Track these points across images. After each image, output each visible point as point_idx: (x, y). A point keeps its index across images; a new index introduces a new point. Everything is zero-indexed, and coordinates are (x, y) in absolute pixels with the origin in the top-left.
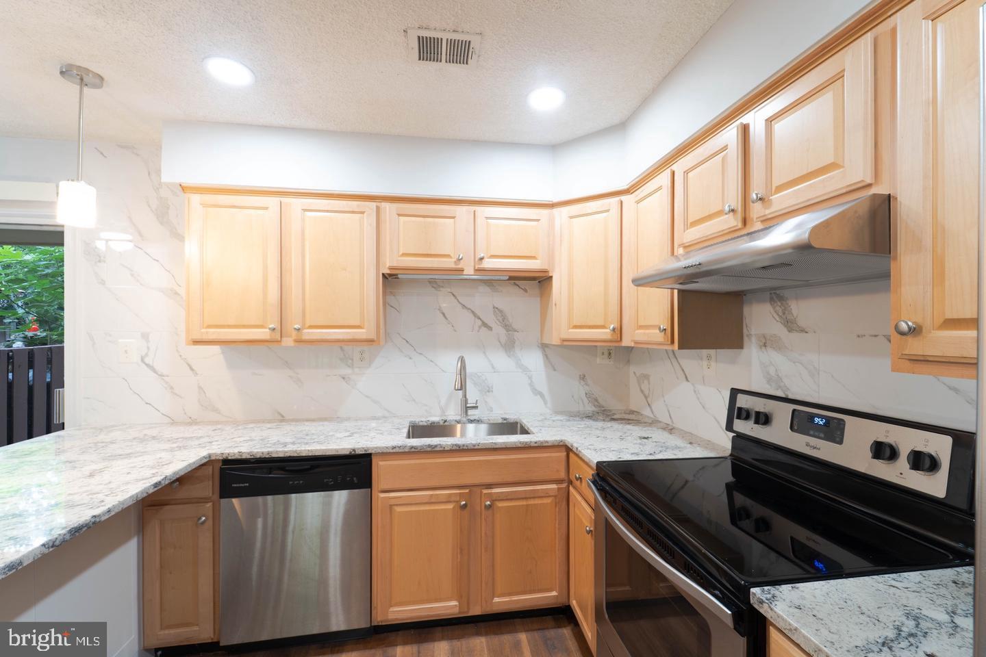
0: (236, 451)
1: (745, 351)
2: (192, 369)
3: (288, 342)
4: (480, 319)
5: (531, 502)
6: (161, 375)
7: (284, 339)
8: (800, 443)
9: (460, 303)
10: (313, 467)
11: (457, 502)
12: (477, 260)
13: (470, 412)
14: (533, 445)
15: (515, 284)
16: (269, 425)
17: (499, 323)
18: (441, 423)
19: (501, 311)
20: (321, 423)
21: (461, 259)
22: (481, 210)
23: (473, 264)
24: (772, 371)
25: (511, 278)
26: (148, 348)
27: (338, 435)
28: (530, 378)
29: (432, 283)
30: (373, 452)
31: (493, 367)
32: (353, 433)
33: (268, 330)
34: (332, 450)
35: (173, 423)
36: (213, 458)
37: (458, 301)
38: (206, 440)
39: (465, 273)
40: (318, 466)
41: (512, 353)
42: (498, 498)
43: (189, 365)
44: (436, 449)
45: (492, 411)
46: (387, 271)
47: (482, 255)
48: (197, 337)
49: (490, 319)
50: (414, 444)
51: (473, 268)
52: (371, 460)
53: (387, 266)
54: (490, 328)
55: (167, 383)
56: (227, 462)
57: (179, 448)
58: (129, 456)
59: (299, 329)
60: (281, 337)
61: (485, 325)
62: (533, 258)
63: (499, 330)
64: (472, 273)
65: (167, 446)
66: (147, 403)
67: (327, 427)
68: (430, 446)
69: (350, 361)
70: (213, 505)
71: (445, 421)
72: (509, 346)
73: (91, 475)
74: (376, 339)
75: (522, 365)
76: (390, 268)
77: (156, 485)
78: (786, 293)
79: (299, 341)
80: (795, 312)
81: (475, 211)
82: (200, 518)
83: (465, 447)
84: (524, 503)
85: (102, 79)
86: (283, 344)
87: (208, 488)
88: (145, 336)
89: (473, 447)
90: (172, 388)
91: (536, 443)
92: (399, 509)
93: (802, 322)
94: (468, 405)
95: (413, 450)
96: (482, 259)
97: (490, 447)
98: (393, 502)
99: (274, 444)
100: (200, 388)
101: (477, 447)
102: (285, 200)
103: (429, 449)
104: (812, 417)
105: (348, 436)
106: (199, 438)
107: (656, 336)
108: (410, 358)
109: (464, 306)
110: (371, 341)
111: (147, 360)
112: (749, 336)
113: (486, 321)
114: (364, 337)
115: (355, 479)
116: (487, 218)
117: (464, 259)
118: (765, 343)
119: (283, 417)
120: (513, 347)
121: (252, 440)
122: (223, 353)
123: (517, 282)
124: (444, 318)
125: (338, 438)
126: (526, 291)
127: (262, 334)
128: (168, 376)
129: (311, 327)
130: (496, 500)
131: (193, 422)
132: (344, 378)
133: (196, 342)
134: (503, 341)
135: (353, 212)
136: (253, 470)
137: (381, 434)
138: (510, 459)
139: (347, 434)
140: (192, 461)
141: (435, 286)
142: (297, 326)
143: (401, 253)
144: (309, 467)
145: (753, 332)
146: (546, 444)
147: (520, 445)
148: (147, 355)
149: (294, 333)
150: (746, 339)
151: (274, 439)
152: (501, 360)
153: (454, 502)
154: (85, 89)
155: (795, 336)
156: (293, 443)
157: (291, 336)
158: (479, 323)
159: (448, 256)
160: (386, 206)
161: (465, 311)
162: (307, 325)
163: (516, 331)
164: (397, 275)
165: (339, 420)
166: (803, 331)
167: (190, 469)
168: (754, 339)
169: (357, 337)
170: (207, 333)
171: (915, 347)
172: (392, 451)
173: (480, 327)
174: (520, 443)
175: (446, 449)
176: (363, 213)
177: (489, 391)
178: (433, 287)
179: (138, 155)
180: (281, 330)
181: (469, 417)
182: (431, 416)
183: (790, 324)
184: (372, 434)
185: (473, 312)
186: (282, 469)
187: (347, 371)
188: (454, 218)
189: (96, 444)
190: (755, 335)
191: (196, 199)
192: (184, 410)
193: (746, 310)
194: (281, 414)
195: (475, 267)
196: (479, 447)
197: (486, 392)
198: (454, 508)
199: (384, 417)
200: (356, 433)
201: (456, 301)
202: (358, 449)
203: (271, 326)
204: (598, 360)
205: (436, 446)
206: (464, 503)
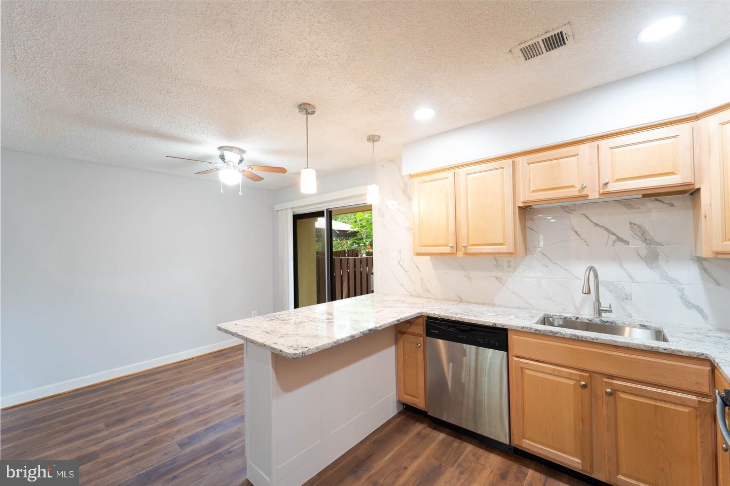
0: (432, 312)
2: (418, 269)
3: (460, 254)
4: (614, 234)
5: (659, 404)
6: (406, 271)
7: (458, 252)
9: (592, 222)
10: (471, 330)
11: (578, 381)
12: (601, 185)
13: (604, 314)
14: (660, 350)
15: (657, 200)
16: (453, 303)
17: (637, 238)
18: (574, 319)
19: (639, 227)
20: (482, 306)
21: (585, 187)
22: (603, 143)
23: (597, 189)
25: (645, 196)
26: (401, 257)
27: (489, 314)
28: (681, 290)
29: (564, 208)
30: (508, 328)
31: (631, 277)
32: (498, 314)
33: (449, 247)
34: (481, 321)
35: (411, 296)
36: (423, 314)
37: (591, 221)
38: (421, 305)
39: (589, 198)
40: (474, 330)
41: (654, 265)
42: (620, 389)
43: (417, 266)
44: (556, 335)
45: (631, 317)
46: (522, 205)
47: (607, 181)
48: (418, 251)
49: (626, 234)
50: (539, 328)
51: (598, 193)
52: (507, 333)
53: (521, 201)
54: (627, 243)
55: (408, 275)
56: (429, 318)
57: (410, 307)
58: (391, 307)
59: (465, 247)
60: (456, 251)
61: (620, 239)
62: (671, 173)
63: (637, 244)
64: (597, 197)
65: (406, 306)
66: (401, 284)
67: (484, 309)
68: (551, 332)
69: (501, 267)
70: (423, 339)
71: (577, 318)
72: (652, 258)
73: (378, 312)
74: (514, 252)
75: (670, 277)
76: (524, 202)
77: (398, 321)
79: (466, 254)
81: (598, 145)
82: (418, 344)
83: (583, 339)
84: (653, 403)
85: (379, 137)
86: (458, 255)
87: (420, 329)
88: (400, 252)
89: (591, 340)
90: (410, 278)
91: (665, 350)
92: (527, 372)
94: (601, 308)
95: (537, 332)
96: (606, 184)
97: (610, 343)
98: (522, 366)
99: (451, 313)
100: (422, 279)
101: (595, 341)
102: (456, 171)
103: (551, 334)
105: (495, 316)
106: (419, 304)
108: (547, 267)
109: (597, 225)
110: (511, 254)
111: (400, 263)
113: (621, 236)
114: (506, 251)
115: (496, 343)
116: (612, 148)
117: (587, 187)
119: (461, 299)
120: (657, 259)
121: (442, 309)
122: (431, 260)
123: (659, 198)
124: (577, 236)
125: (487, 316)
126: (672, 205)
127: (447, 250)
128: (409, 272)
129: (472, 245)
130: (618, 391)
131: (419, 296)
132: (497, 279)
133: (418, 254)
134: (643, 254)
135: (496, 169)
136: (441, 325)
137: (518, 318)
138: (633, 358)
139: (495, 314)
140: (413, 313)
141: (568, 210)
142: (464, 245)
143: (532, 190)
144: (469, 329)
146: (680, 354)
147: (644, 348)
148: (400, 260)
149: (463, 249)
151: (453, 310)
152: (642, 272)
153: (577, 380)
154: (375, 143)
156: (461, 314)
157: (461, 251)
158: (614, 238)
159: (573, 186)
160: (519, 159)
161: (598, 228)
162: (470, 244)
163: (659, 244)
164: (531, 206)
165: (494, 305)
167: (412, 317)
169: (502, 251)
170: (421, 249)
172: (521, 330)
173: (614, 242)
174: (645, 346)
175: (566, 337)
176: (503, 168)
177: (626, 299)
178: (565, 211)
179: (395, 163)
180: (456, 247)
181: (602, 319)
182: (566, 313)
184: (511, 317)
185: (607, 229)
186: (454, 327)
187: (500, 274)
188: (577, 155)
189: (382, 300)
191: (416, 180)
192: (415, 289)
194: (459, 297)
195: (599, 192)
196: (598, 341)
197: (623, 300)
198: (574, 384)
199: (526, 308)
200: (500, 315)
201: (589, 221)
202: (498, 324)
203: (451, 245)
205: (557, 333)
206: (584, 383)
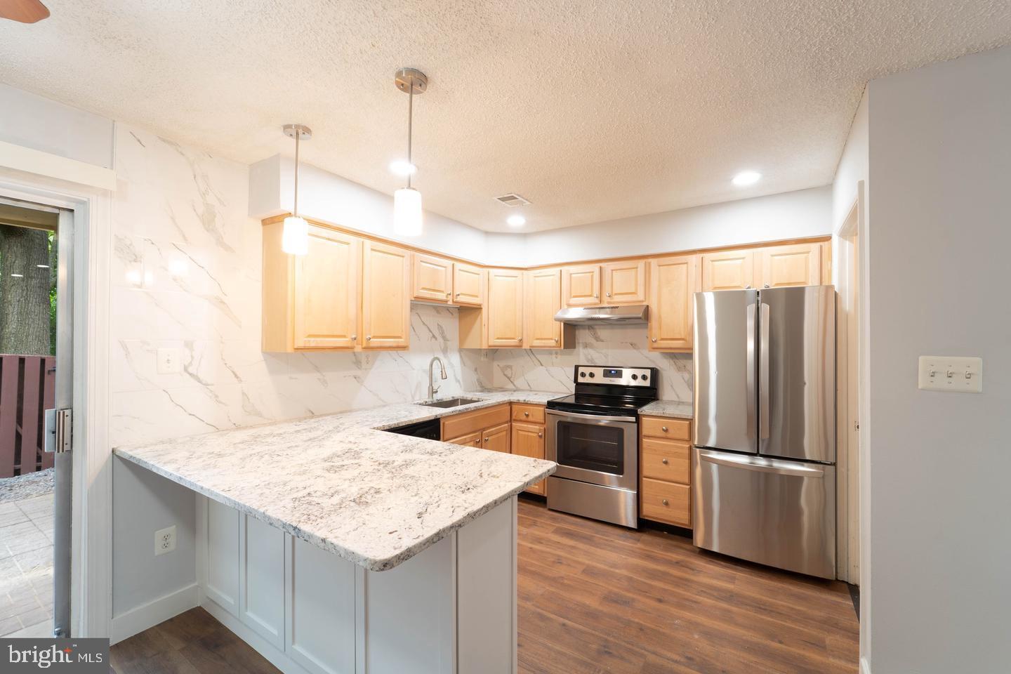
1: (577, 349)
2: (237, 377)
4: (432, 332)
6: (206, 385)
8: (608, 381)
9: (422, 321)
11: (475, 440)
12: (457, 295)
13: (434, 395)
14: (501, 403)
15: (448, 309)
17: (440, 336)
19: (442, 328)
21: (450, 295)
22: (457, 264)
24: (590, 357)
26: (192, 357)
28: (454, 371)
30: (443, 416)
33: (349, 339)
35: (218, 431)
41: (446, 355)
43: (233, 372)
47: (460, 293)
49: (437, 333)
52: (440, 422)
54: (436, 339)
55: (211, 392)
59: (370, 339)
61: (434, 336)
62: (477, 296)
63: (440, 340)
64: (450, 303)
66: (190, 415)
69: (360, 364)
72: (445, 351)
76: (415, 297)
78: (595, 327)
80: (599, 334)
81: (454, 264)
84: (496, 436)
86: (356, 350)
88: (189, 345)
90: (217, 396)
93: (601, 337)
94: (434, 391)
96: (459, 295)
100: (244, 394)
104: (610, 371)
107: (553, 343)
108: (396, 360)
109: (424, 324)
111: (190, 370)
112: (579, 343)
113: (434, 334)
116: (459, 270)
118: (586, 346)
119: (313, 414)
120: (447, 351)
126: (452, 314)
128: (212, 385)
130: (488, 436)
131: (237, 428)
132: (355, 378)
134: (442, 347)
135: (399, 256)
142: (368, 337)
143: (421, 287)
145: (581, 341)
146: (505, 402)
147: (497, 404)
148: (191, 364)
149: (365, 342)
150: (577, 345)
155: (599, 343)
158: (431, 335)
159: (442, 292)
160: (414, 254)
161: (424, 326)
163: (448, 340)
166: (603, 341)
168: (581, 345)
171: (655, 345)
172: (452, 414)
173: (431, 338)
179: (182, 154)
183: (597, 339)
185: (428, 328)
187: (358, 373)
188: (445, 267)
190: (582, 343)
192: (228, 417)
193: (577, 332)
195: (453, 300)
201: (420, 319)
203: (354, 336)
204: (482, 359)
206: (478, 440)
